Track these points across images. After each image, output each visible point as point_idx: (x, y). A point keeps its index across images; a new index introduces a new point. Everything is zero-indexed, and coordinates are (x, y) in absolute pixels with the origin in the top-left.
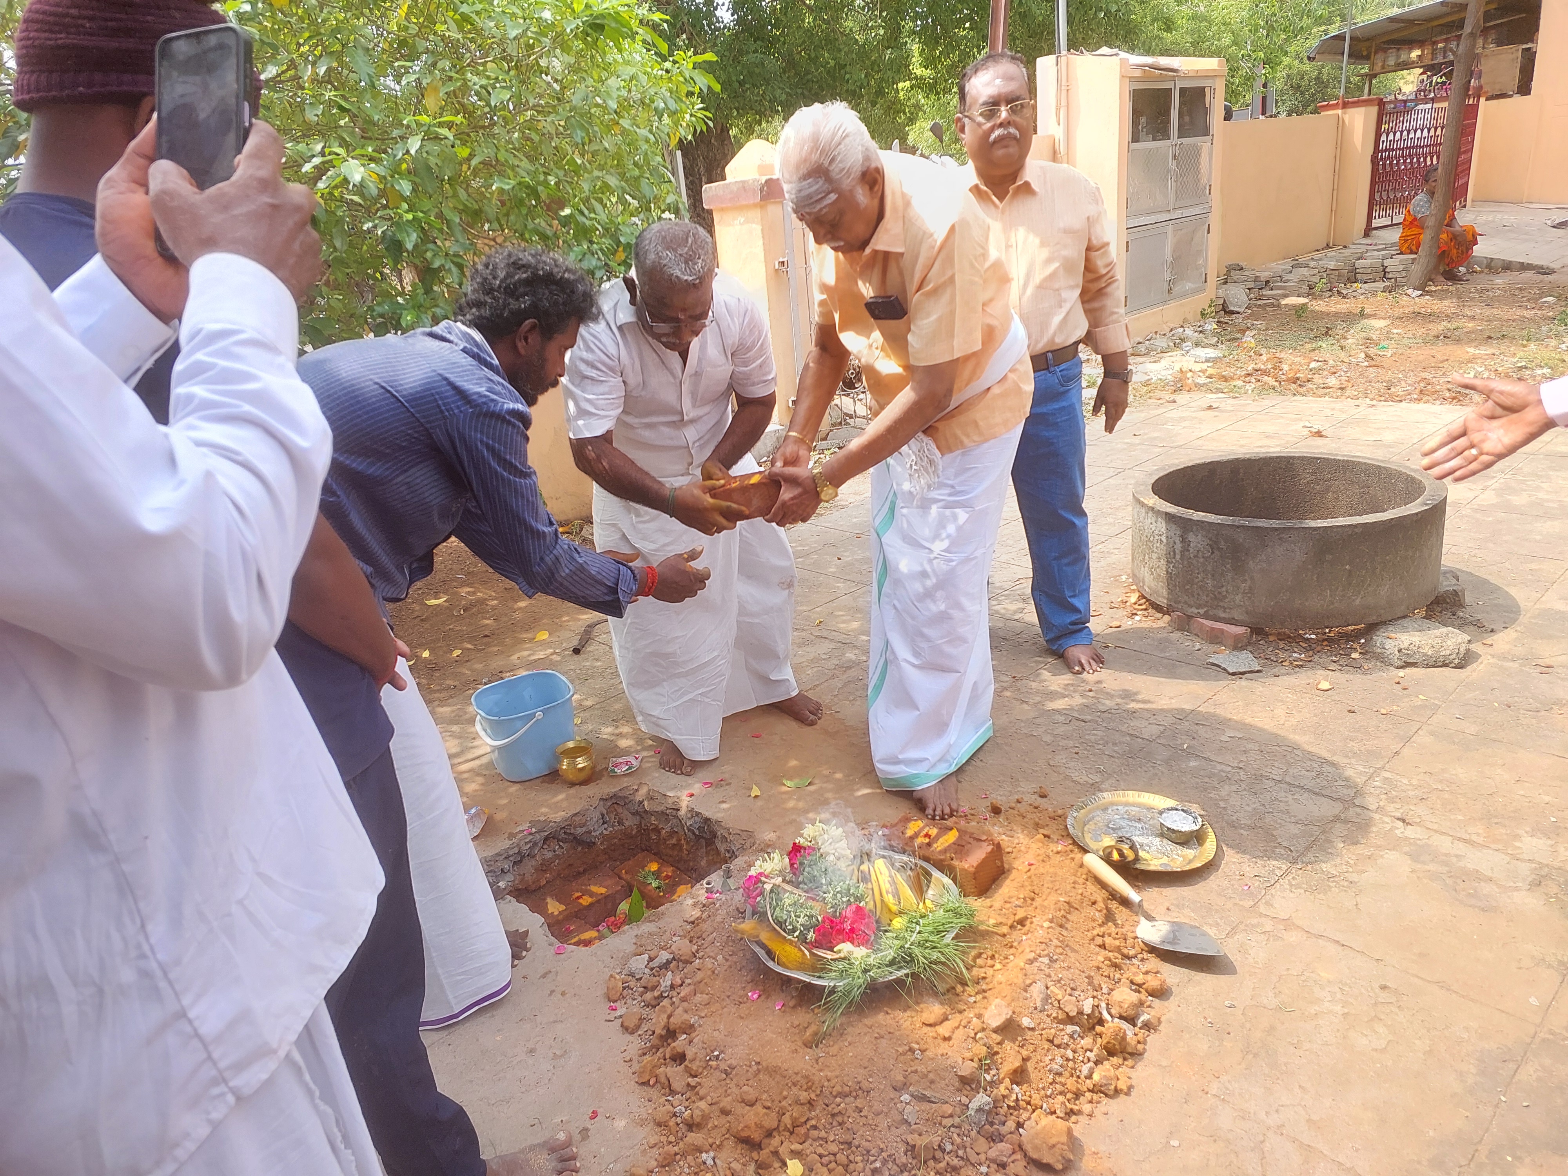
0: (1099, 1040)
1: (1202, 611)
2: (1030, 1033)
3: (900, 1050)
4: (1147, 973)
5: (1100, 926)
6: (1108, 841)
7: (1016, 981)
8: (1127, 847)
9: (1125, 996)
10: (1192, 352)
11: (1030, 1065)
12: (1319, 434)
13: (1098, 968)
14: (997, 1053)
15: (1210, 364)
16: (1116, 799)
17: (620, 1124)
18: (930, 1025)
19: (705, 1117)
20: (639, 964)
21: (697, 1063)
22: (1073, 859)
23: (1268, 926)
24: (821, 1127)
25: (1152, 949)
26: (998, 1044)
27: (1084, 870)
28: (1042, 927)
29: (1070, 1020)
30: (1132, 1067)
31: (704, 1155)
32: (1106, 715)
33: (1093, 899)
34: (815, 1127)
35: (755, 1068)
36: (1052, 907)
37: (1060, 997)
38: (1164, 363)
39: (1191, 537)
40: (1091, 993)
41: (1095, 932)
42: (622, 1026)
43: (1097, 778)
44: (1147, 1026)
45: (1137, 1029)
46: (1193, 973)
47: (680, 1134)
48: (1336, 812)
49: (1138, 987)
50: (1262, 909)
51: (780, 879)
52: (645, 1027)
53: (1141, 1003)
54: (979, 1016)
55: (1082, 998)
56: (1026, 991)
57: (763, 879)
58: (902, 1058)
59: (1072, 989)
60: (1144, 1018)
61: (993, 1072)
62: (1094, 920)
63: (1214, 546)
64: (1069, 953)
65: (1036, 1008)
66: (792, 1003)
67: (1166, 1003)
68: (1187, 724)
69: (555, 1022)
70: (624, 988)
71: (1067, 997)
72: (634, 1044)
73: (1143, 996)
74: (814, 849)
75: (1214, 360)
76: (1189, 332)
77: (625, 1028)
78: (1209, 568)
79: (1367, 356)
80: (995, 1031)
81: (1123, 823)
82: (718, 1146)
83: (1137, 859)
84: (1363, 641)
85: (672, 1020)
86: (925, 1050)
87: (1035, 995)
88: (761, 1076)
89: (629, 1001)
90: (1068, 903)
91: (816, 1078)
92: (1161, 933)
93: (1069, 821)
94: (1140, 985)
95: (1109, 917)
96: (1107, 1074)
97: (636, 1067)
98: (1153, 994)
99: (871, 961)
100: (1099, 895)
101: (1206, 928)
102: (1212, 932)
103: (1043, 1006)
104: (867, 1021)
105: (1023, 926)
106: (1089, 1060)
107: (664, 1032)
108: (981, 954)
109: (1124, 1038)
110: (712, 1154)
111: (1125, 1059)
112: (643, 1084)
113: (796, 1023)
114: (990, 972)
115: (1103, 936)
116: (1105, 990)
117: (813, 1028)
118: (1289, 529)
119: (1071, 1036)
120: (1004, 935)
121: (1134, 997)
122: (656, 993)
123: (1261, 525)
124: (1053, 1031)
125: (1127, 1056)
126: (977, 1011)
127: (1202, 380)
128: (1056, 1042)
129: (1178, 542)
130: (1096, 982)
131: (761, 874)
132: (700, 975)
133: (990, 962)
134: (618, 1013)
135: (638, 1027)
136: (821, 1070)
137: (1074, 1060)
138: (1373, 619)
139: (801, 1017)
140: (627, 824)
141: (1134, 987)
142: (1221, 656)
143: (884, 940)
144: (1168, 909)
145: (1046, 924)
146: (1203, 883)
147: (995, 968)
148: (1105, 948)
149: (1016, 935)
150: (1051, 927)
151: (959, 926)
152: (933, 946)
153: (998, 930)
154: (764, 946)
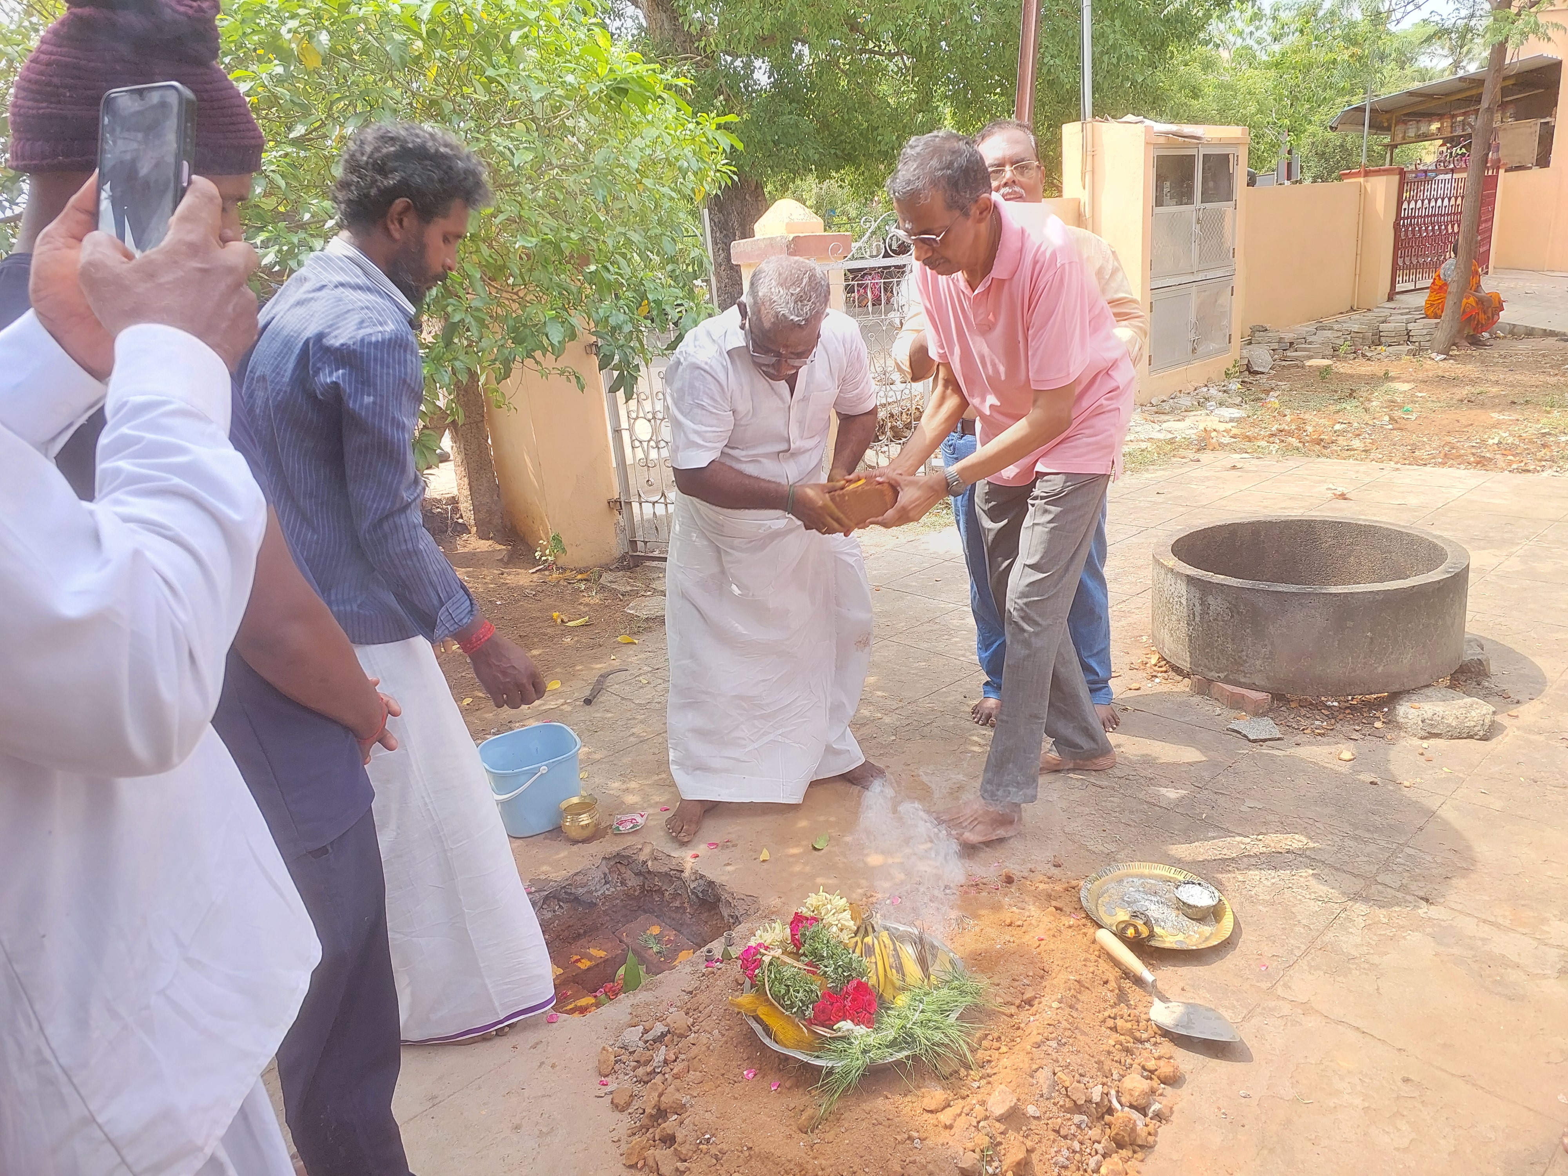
0: (1108, 1131)
1: (1222, 675)
2: (1035, 1122)
3: (899, 1138)
4: (1160, 1058)
5: (1112, 1007)
6: (1123, 915)
7: (1021, 1065)
8: (1141, 922)
9: (1136, 1083)
10: (1216, 411)
11: (1035, 1157)
12: (1343, 497)
13: (1109, 1053)
14: (1000, 1143)
15: (1234, 424)
16: (1132, 871)
18: (931, 1112)
20: (633, 1036)
21: (687, 1146)
22: (1085, 934)
23: (1286, 1009)
25: (1166, 1033)
26: (1001, 1133)
27: (1097, 947)
28: (1051, 1007)
29: (1077, 1108)
30: (1142, 1161)
32: (1123, 780)
33: (1105, 978)
35: (747, 1154)
36: (1062, 986)
37: (1067, 1084)
38: (1188, 422)
39: (1210, 600)
40: (1101, 1079)
41: (1106, 1014)
42: (612, 1102)
43: (1113, 848)
44: (1159, 1116)
45: (1148, 1119)
46: (1208, 1059)
48: (1357, 888)
49: (1150, 1074)
50: (1280, 991)
51: (780, 951)
52: (636, 1104)
53: (1153, 1092)
54: (983, 1103)
55: (1091, 1085)
56: (1032, 1077)
57: (762, 950)
58: (900, 1147)
59: (1081, 1075)
60: (1155, 1107)
61: (995, 1164)
62: (1105, 1001)
63: (1233, 610)
64: (1079, 1036)
65: (1042, 1096)
66: (788, 1084)
67: (1179, 1091)
68: (1206, 792)
69: (544, 1096)
70: (616, 1062)
71: (1075, 1084)
72: (623, 1123)
73: (1155, 1083)
74: (815, 919)
75: (1239, 420)
76: (1213, 391)
77: (615, 1106)
78: (1230, 632)
79: (1392, 419)
80: (999, 1120)
81: (1138, 896)
83: (1152, 935)
84: (1386, 710)
85: (662, 1098)
86: (924, 1140)
87: (1041, 1081)
88: (753, 1163)
89: (621, 1076)
90: (1078, 982)
91: (809, 1167)
92: (1175, 1015)
93: (1083, 894)
94: (1152, 1072)
95: (1122, 997)
96: (1115, 1168)
97: (624, 1148)
98: (1164, 1081)
99: (870, 1040)
100: (1112, 974)
101: (1222, 1011)
102: (1227, 1015)
103: (1050, 1093)
104: (866, 1106)
105: (1032, 1006)
106: (1097, 1153)
107: (654, 1112)
108: (987, 1035)
109: (1134, 1129)
111: (1134, 1152)
112: (630, 1167)
113: (792, 1105)
114: (996, 1054)
115: (1115, 1018)
116: (1116, 1076)
117: (809, 1112)
118: (1310, 594)
119: (1079, 1126)
120: (1012, 1015)
121: (1145, 1085)
122: (649, 1069)
123: (1281, 589)
124: (1059, 1120)
125: (1137, 1148)
126: (980, 1097)
127: (1226, 440)
128: (1062, 1133)
129: (1197, 604)
130: (1106, 1068)
131: (760, 945)
132: (695, 1050)
133: (996, 1044)
134: (609, 1089)
135: (628, 1104)
136: (815, 1158)
137: (1081, 1152)
138: (1395, 688)
139: (798, 1099)
140: (630, 884)
141: (1145, 1074)
142: (1242, 721)
143: (886, 1019)
144: (1183, 989)
145: (1055, 1005)
146: (1219, 963)
147: (1001, 1051)
148: (1116, 1031)
149: (1024, 1016)
150: (1061, 1008)
151: (965, 1005)
152: (936, 1026)
153: (1006, 1010)
154: (760, 1022)
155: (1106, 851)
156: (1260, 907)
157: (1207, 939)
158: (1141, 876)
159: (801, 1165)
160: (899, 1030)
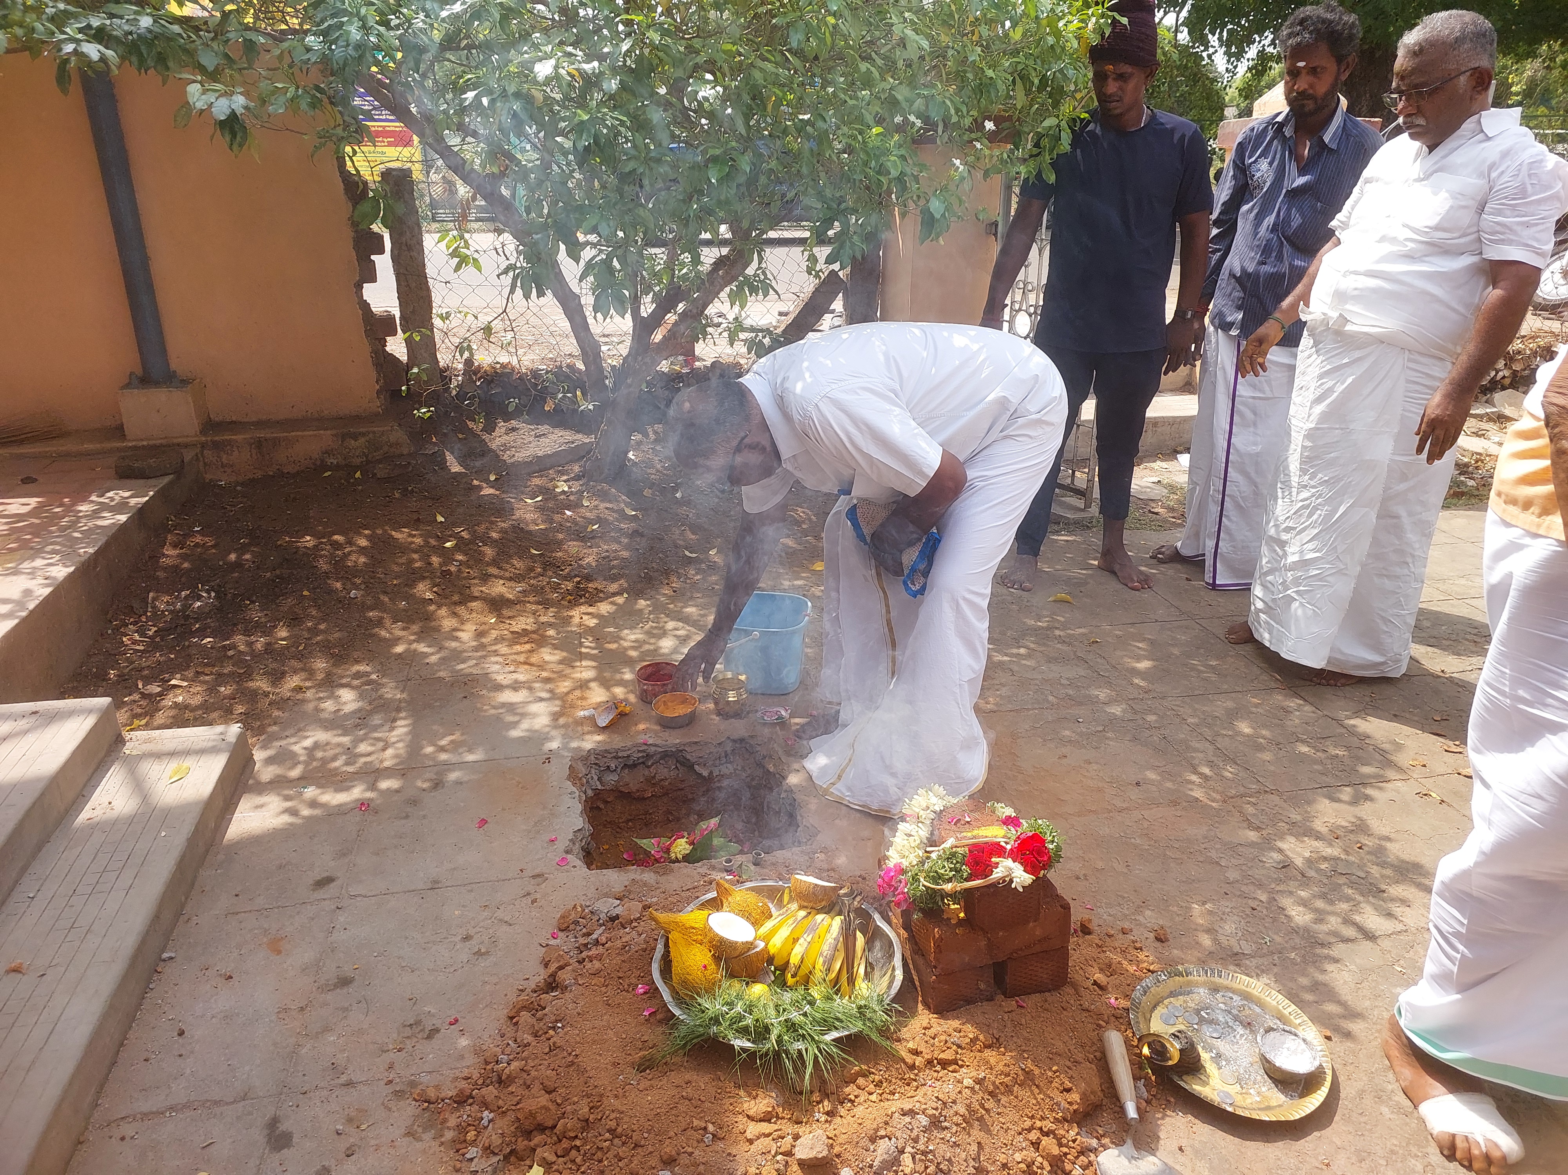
3: (696, 1123)
5: (1056, 1121)
6: (1166, 1029)
7: (869, 1123)
8: (1179, 1047)
17: (464, 1042)
18: (748, 1117)
19: (511, 1079)
20: (605, 906)
21: (543, 1024)
22: (1100, 1027)
24: (582, 1152)
27: (1101, 1048)
28: (958, 1081)
31: (486, 1113)
34: (577, 1148)
41: (1039, 1124)
42: (543, 955)
47: (488, 1081)
54: (796, 1137)
58: (691, 1132)
65: (871, 1166)
69: (507, 922)
70: (577, 922)
72: (537, 978)
77: (544, 959)
80: (801, 1163)
81: (1223, 1018)
82: (503, 1112)
83: (1195, 1068)
86: (721, 1139)
87: (879, 1152)
88: (568, 1070)
89: (571, 936)
91: (605, 1102)
93: (1150, 982)
97: (519, 998)
103: (883, 1169)
104: (692, 1076)
105: (944, 1068)
108: (867, 1073)
110: (491, 1115)
112: (510, 1017)
113: (645, 1038)
114: (863, 1098)
117: (648, 1052)
120: (912, 1068)
122: (585, 941)
126: (802, 1130)
132: (616, 943)
133: (871, 1087)
134: (553, 942)
136: (616, 1097)
139: (654, 1035)
140: (749, 772)
144: (1181, 1149)
145: (968, 1082)
146: (1260, 1145)
147: (871, 1097)
148: (1037, 1149)
149: (927, 1075)
150: (972, 1089)
151: (854, 1030)
152: (803, 1036)
153: (909, 1059)
154: (667, 945)
155: (1237, 949)
156: (1385, 1110)
157: (1268, 1108)
158: (1247, 996)
159: (601, 1096)
160: (757, 1020)
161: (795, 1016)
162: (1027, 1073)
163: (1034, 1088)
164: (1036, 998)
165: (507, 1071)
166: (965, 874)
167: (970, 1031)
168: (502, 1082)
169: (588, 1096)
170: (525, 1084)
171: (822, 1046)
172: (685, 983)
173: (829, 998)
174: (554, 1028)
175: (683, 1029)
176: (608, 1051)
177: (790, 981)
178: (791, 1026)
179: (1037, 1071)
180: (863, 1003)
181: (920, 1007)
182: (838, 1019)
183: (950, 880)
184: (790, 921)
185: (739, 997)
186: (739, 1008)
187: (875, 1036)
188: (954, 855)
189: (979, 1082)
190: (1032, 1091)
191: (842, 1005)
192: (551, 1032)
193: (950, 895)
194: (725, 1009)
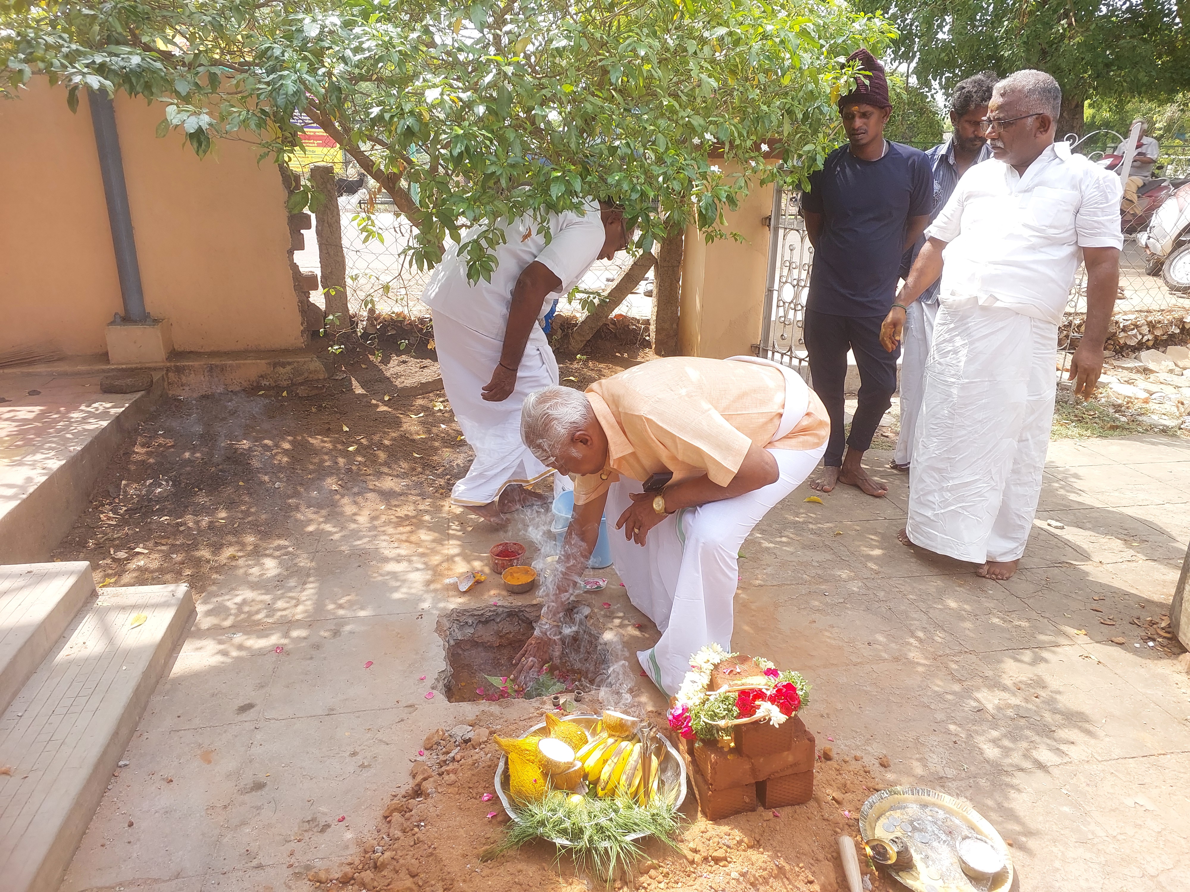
6: (888, 836)
8: (898, 849)
16: (947, 803)
17: (349, 835)
19: (384, 866)
20: (461, 731)
21: (409, 823)
22: (836, 833)
27: (837, 849)
35: (430, 850)
42: (412, 769)
47: (366, 867)
66: (500, 818)
70: (438, 743)
72: (407, 786)
77: (413, 772)
85: (426, 782)
88: (430, 859)
89: (434, 754)
91: (455, 885)
97: (393, 802)
104: (523, 866)
105: (716, 864)
108: (657, 866)
112: (385, 817)
113: (488, 835)
114: (654, 886)
117: (493, 846)
122: (444, 758)
132: (468, 761)
133: (660, 877)
134: (420, 759)
139: (495, 833)
145: (734, 875)
147: (660, 885)
149: (704, 869)
150: (738, 880)
151: (648, 833)
152: (609, 837)
153: (690, 855)
154: (506, 763)
155: (942, 774)
158: (949, 811)
159: (453, 880)
160: (574, 824)
161: (603, 821)
162: (780, 869)
163: (785, 880)
164: (788, 810)
165: (381, 859)
166: (735, 714)
167: (737, 835)
168: (377, 867)
169: (443, 880)
170: (395, 869)
171: (623, 845)
172: (519, 793)
173: (630, 807)
174: (418, 826)
175: (517, 830)
176: (460, 845)
177: (601, 793)
178: (600, 829)
179: (787, 867)
180: (655, 812)
181: (699, 815)
182: (635, 824)
183: (723, 718)
184: (602, 746)
185: (560, 805)
186: (560, 814)
187: (663, 838)
188: (727, 698)
189: (743, 875)
190: (783, 883)
191: (639, 813)
192: (416, 829)
193: (724, 730)
194: (550, 814)
